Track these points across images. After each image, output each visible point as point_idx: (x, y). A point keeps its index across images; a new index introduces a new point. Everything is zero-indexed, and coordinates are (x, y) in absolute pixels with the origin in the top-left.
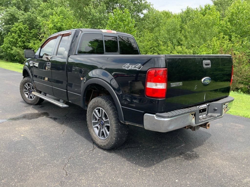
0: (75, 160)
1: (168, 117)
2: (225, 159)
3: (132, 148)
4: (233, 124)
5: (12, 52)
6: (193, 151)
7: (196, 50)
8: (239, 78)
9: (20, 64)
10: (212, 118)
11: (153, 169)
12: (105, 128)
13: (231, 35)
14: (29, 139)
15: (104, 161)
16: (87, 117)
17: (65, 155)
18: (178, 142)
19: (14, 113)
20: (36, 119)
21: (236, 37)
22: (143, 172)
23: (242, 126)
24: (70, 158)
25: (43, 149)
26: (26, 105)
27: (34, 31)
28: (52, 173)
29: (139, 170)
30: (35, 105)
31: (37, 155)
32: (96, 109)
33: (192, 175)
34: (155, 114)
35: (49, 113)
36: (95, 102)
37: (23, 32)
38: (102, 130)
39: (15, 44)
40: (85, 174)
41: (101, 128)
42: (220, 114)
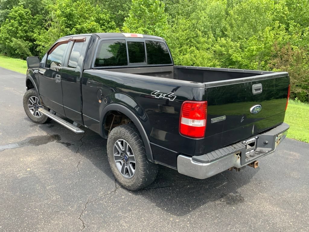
0: (93, 205)
1: (208, 162)
2: (275, 204)
3: (162, 187)
4: (287, 151)
5: (12, 44)
6: (237, 192)
7: (243, 43)
8: (296, 81)
9: (22, 60)
10: (261, 155)
11: (188, 218)
12: (130, 165)
13: (289, 24)
14: (37, 175)
15: (129, 206)
16: (107, 149)
17: (81, 199)
18: (219, 178)
19: (18, 136)
20: (44, 145)
21: (295, 26)
22: (176, 223)
23: (297, 155)
24: (88, 203)
25: (54, 189)
26: (32, 124)
27: (38, 16)
28: (66, 224)
29: (171, 219)
30: (43, 123)
31: (47, 199)
32: (119, 141)
33: (235, 227)
34: (191, 156)
35: (61, 136)
36: (117, 132)
37: (24, 18)
38: (125, 167)
39: (14, 34)
40: (106, 226)
41: (125, 163)
42: (271, 149)
